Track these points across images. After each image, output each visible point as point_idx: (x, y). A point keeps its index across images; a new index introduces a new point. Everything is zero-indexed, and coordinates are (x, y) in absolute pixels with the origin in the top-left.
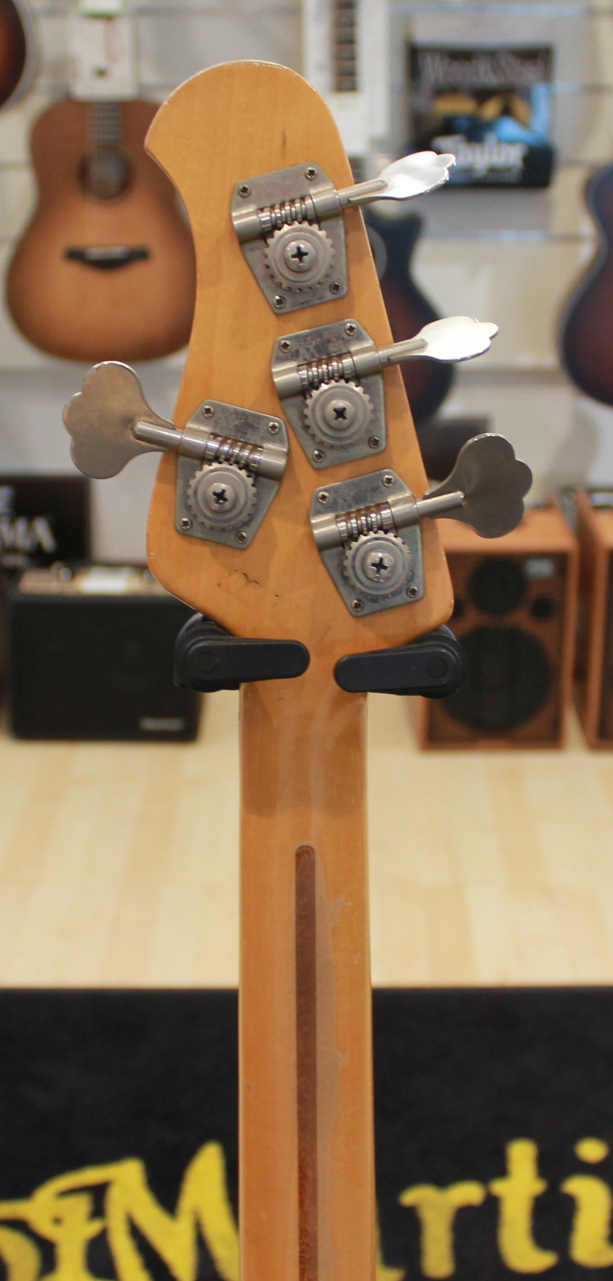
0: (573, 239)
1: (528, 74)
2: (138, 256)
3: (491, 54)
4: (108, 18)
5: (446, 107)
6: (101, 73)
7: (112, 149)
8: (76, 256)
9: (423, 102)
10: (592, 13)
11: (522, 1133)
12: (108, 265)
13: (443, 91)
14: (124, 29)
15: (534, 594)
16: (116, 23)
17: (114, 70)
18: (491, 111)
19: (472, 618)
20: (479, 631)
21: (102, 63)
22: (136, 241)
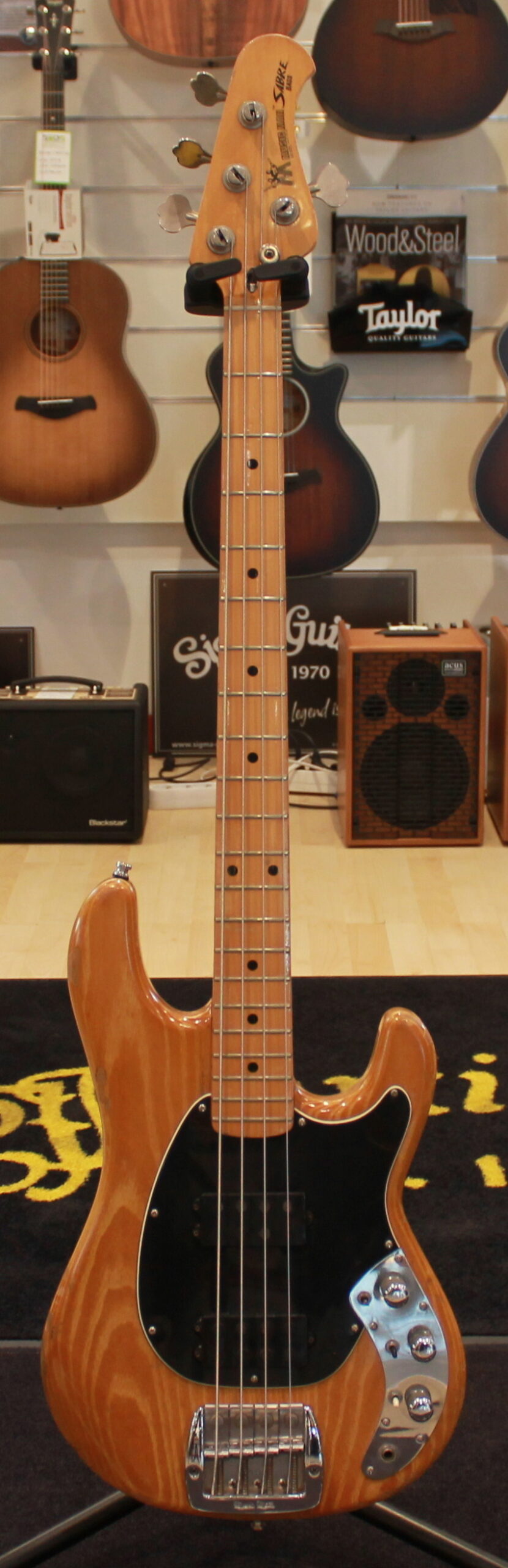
0: (492, 399)
1: (445, 245)
2: (87, 404)
3: (409, 224)
4: (60, 188)
5: (366, 274)
6: (53, 238)
7: (61, 309)
8: (26, 404)
9: (346, 269)
12: (56, 413)
13: (361, 261)
14: (73, 196)
15: (449, 692)
16: (65, 193)
17: (64, 235)
18: (409, 278)
19: (392, 718)
20: (399, 728)
21: (54, 229)
22: (83, 393)
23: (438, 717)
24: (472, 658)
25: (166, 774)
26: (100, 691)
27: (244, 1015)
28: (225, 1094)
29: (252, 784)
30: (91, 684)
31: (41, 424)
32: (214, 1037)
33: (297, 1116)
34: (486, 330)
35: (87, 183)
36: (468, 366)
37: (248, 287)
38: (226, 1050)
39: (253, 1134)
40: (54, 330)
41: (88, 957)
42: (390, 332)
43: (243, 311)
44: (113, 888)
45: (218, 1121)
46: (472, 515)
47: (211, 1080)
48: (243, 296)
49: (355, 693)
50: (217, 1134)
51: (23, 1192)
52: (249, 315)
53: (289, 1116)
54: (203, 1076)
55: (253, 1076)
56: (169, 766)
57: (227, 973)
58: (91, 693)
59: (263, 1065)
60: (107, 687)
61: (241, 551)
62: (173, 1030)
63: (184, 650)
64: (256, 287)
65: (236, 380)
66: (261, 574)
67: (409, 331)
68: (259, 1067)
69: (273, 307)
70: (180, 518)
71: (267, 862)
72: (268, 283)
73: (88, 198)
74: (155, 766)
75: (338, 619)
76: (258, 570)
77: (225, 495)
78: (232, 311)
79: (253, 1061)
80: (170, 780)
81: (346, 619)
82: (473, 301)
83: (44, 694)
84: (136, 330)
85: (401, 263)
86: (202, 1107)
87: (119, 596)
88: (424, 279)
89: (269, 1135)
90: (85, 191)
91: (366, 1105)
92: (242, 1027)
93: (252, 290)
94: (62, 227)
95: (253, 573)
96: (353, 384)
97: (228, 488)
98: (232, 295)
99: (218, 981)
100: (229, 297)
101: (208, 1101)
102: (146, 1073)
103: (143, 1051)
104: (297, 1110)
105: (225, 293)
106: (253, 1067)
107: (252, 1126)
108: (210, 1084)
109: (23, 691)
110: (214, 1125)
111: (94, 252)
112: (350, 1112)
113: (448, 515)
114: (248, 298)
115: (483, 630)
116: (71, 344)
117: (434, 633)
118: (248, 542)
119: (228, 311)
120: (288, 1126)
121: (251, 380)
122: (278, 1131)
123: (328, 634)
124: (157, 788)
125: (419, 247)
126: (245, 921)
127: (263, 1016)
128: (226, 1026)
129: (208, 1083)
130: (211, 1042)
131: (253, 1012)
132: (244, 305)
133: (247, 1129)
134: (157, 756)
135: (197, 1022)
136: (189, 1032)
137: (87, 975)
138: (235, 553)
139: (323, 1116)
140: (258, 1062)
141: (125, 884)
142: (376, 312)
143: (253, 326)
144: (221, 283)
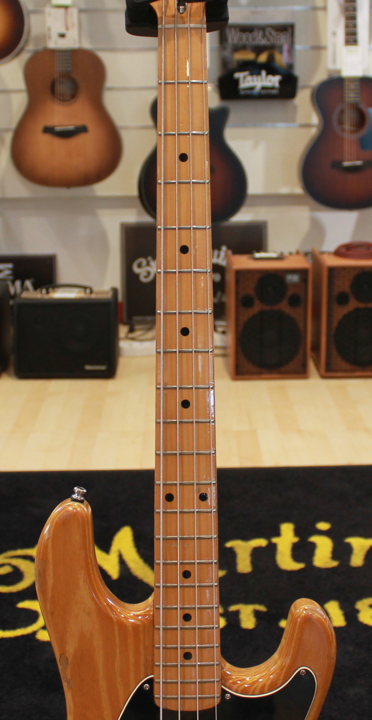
0: (308, 126)
1: (282, 40)
2: (82, 130)
3: (263, 28)
4: (66, 7)
5: (240, 56)
6: (62, 36)
7: (67, 76)
8: (49, 130)
9: (228, 54)
10: (315, 9)
11: (287, 520)
12: (66, 135)
13: (237, 49)
15: (290, 292)
16: (70, 10)
17: (69, 34)
18: (263, 58)
19: (258, 307)
20: (261, 314)
21: (63, 30)
22: (80, 123)
23: (284, 307)
24: (303, 273)
25: (131, 335)
26: (91, 292)
27: (180, 614)
28: (165, 677)
29: (185, 425)
30: (85, 288)
31: (58, 142)
32: (156, 631)
33: (224, 692)
34: (305, 87)
35: (83, 6)
36: (295, 108)
37: (179, 9)
38: (165, 642)
39: (188, 707)
40: (63, 88)
41: (51, 567)
42: (252, 88)
43: (175, 28)
44: (71, 511)
45: (159, 698)
46: (299, 190)
47: (153, 665)
48: (174, 16)
49: (237, 293)
50: (159, 708)
51: (35, 633)
52: (180, 32)
53: (217, 694)
54: (146, 661)
55: (187, 663)
56: (132, 330)
57: (165, 581)
58: (85, 292)
59: (196, 654)
60: (95, 289)
61: (174, 231)
62: (122, 626)
63: (140, 266)
64: (185, 9)
65: (169, 87)
66: (192, 251)
67: (263, 88)
68: (193, 656)
69: (199, 26)
70: (135, 192)
71: (198, 490)
72: (195, 5)
73: (84, 16)
74: (123, 330)
75: (224, 248)
76: (189, 247)
77: (160, 184)
78: (165, 29)
79: (187, 651)
80: (133, 339)
81: (229, 248)
82: (298, 71)
83: (59, 294)
84: (111, 89)
85: (258, 50)
86: (146, 686)
87: (103, 236)
88: (271, 58)
89: (200, 709)
90: (81, 11)
91: (280, 682)
92: (179, 623)
93: (181, 11)
94: (67, 29)
95: (184, 250)
96: (232, 117)
97: (163, 178)
98: (165, 16)
99: (159, 587)
100: (162, 18)
101: (151, 682)
102: (100, 658)
103: (98, 642)
104: (223, 687)
105: (159, 15)
106: (187, 656)
107: (187, 702)
108: (153, 668)
109: (48, 292)
110: (156, 701)
111: (87, 45)
112: (266, 688)
113: (284, 190)
114: (178, 18)
115: (306, 254)
116: (74, 96)
117: (280, 258)
118: (179, 225)
119: (161, 29)
120: (217, 701)
121: (181, 86)
122: (208, 705)
123: (218, 256)
124: (124, 345)
125: (268, 40)
126: (180, 539)
127: (196, 615)
128: (165, 623)
129: (151, 666)
130: (153, 635)
131: (187, 612)
132: (175, 24)
133: (183, 705)
134: (125, 324)
135: (140, 617)
136: (135, 627)
137: (50, 581)
138: (169, 232)
139: (244, 691)
140: (192, 651)
141: (81, 507)
142: (245, 77)
143: (182, 41)
144: (154, 5)
